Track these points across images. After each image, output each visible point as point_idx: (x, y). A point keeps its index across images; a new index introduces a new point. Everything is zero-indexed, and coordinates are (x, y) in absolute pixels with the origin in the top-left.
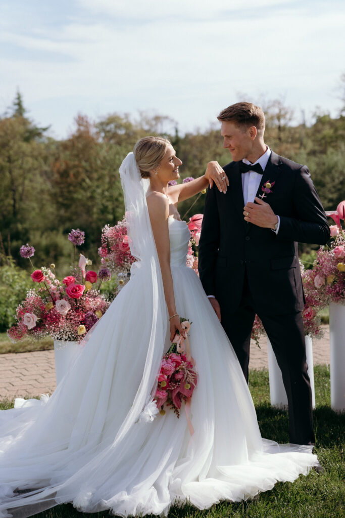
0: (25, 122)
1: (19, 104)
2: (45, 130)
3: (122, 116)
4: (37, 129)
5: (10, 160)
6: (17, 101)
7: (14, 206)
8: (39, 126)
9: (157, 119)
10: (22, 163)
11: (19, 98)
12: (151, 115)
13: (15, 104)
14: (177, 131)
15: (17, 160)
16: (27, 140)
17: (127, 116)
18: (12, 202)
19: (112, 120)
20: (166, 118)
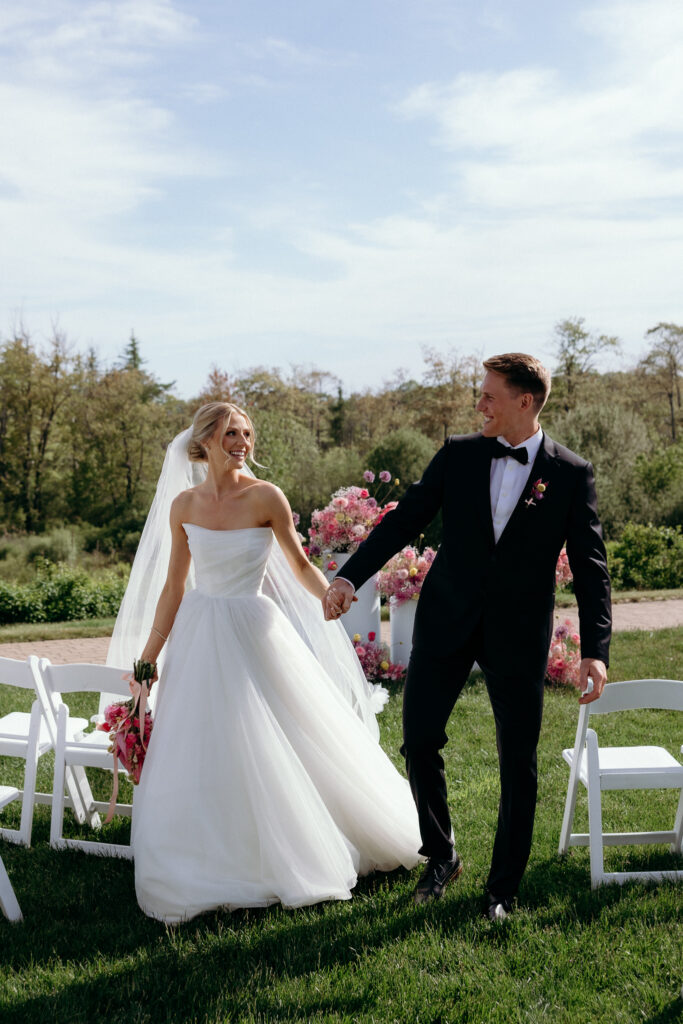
0: (141, 376)
1: (134, 353)
2: (167, 387)
3: (271, 372)
4: (157, 385)
5: (123, 427)
6: (130, 349)
7: (129, 487)
8: (159, 382)
9: (315, 375)
10: (140, 432)
11: (133, 345)
12: (308, 370)
13: (128, 353)
14: (340, 392)
15: (135, 427)
16: (144, 399)
17: (275, 370)
18: (126, 482)
19: (259, 376)
20: (327, 374)
